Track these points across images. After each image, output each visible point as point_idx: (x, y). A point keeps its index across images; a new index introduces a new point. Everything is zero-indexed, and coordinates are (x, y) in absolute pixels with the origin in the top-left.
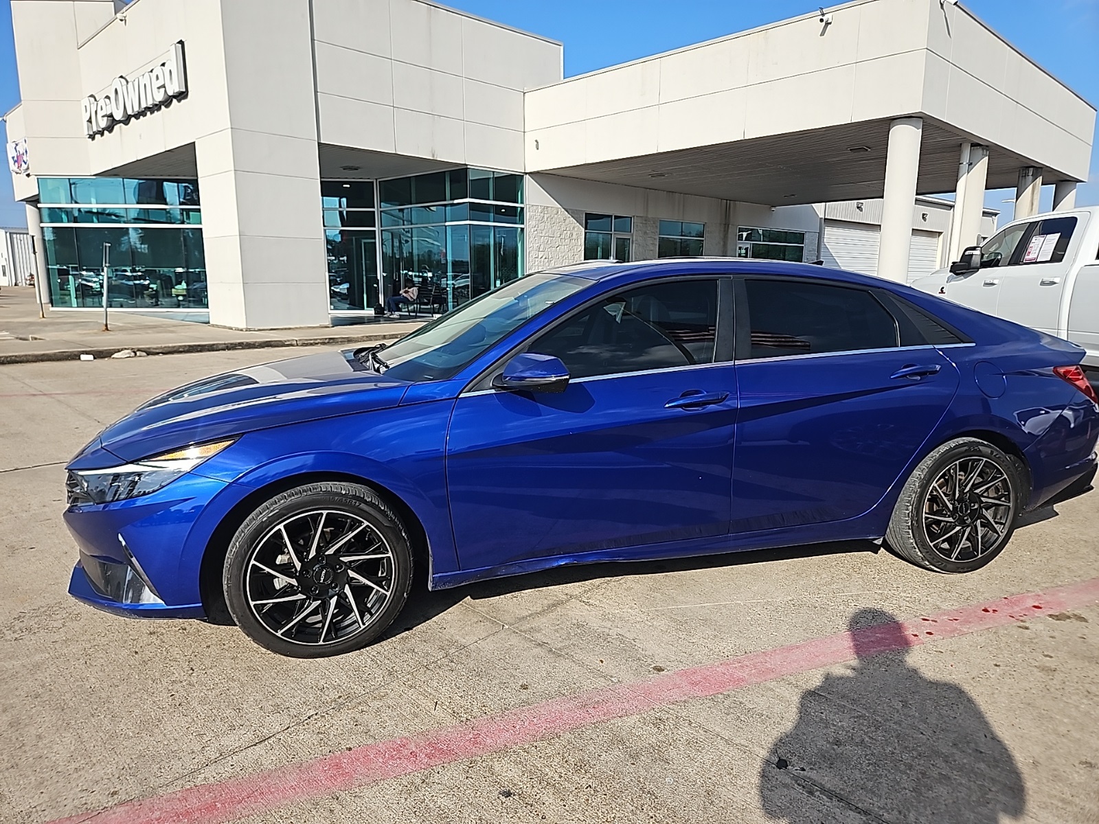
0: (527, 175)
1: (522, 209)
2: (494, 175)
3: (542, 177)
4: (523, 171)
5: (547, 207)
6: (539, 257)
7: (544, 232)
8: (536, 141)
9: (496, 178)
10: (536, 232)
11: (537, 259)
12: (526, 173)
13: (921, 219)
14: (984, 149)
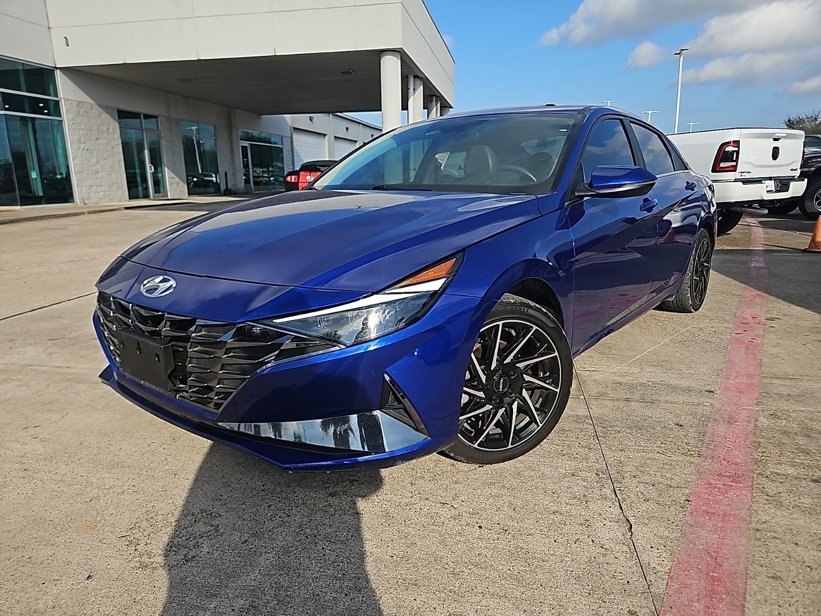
0: (58, 71)
1: (57, 102)
2: (23, 67)
3: (74, 73)
4: (54, 66)
5: (82, 102)
6: (82, 149)
7: (82, 125)
8: (65, 38)
9: (26, 70)
10: (74, 125)
11: (79, 151)
12: (57, 68)
13: (346, 131)
14: (420, 80)
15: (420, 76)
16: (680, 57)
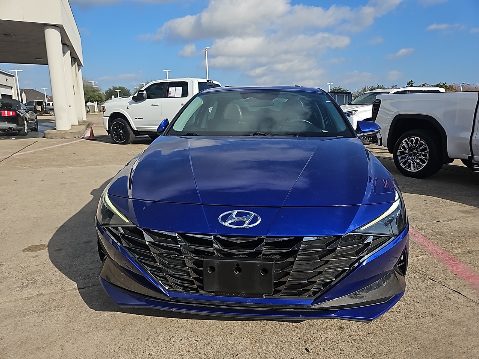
13: (6, 81)
14: (67, 47)
15: (67, 44)
16: (206, 52)
